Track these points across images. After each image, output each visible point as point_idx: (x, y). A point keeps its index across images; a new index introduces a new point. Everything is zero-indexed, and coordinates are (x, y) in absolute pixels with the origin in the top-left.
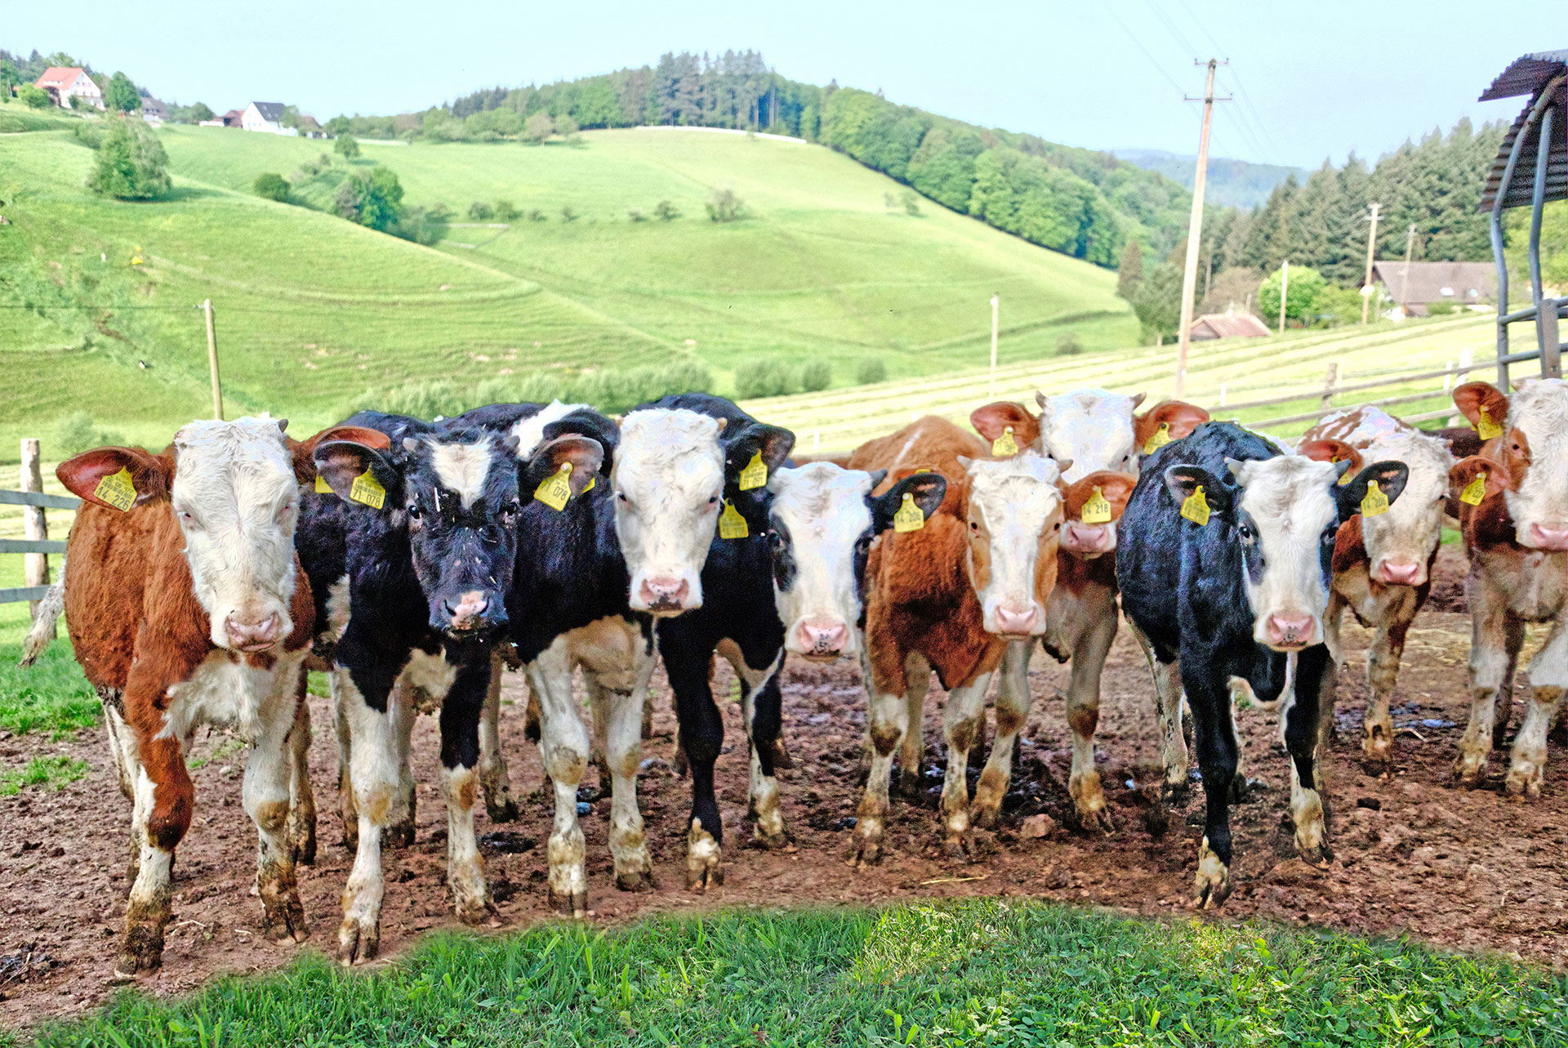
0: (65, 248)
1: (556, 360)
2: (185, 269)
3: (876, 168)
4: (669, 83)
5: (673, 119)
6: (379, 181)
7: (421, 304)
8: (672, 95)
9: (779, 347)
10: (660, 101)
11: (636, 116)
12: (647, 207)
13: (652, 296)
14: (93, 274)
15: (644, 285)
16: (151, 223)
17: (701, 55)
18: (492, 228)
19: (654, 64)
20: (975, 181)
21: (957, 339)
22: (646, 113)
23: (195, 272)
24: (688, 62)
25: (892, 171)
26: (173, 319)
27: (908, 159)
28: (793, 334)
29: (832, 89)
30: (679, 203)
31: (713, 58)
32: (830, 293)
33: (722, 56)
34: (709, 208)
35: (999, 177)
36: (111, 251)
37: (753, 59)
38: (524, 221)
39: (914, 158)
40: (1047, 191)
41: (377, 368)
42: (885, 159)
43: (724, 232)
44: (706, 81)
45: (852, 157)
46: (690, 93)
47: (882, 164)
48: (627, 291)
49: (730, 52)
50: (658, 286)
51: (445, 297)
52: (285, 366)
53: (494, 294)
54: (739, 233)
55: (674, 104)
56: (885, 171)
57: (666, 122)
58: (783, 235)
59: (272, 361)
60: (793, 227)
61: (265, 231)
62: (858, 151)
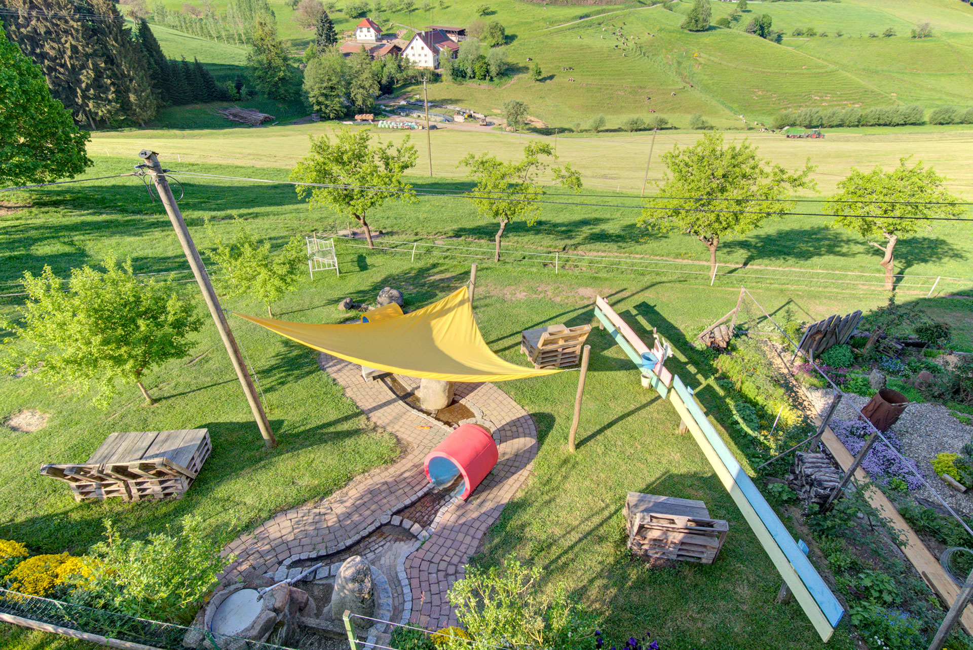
0: (672, 50)
1: (846, 100)
2: (712, 58)
6: (765, 20)
7: (795, 74)
9: (940, 99)
12: (880, 30)
13: (876, 72)
14: (681, 60)
16: (701, 40)
18: (801, 40)
23: (716, 60)
26: (706, 78)
28: (946, 94)
30: (896, 29)
32: (969, 74)
34: (914, 31)
36: (687, 51)
38: (817, 37)
41: (779, 100)
43: (919, 44)
48: (864, 70)
50: (880, 68)
51: (804, 71)
52: (746, 98)
53: (823, 71)
54: (926, 44)
58: (949, 46)
59: (742, 95)
60: (952, 41)
61: (741, 43)
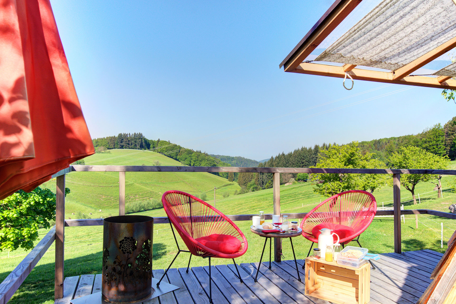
1: (145, 197)
3: (170, 157)
4: (121, 140)
5: (122, 147)
7: (116, 186)
8: (122, 142)
10: (119, 143)
11: (113, 147)
15: (144, 182)
17: (128, 134)
19: (117, 136)
20: (192, 159)
21: (211, 190)
22: (115, 146)
24: (126, 135)
25: (173, 157)
27: (177, 155)
29: (159, 141)
31: (131, 134)
32: (184, 182)
33: (133, 134)
35: (197, 158)
37: (141, 135)
39: (178, 155)
40: (207, 161)
41: (115, 200)
42: (172, 155)
44: (130, 139)
45: (165, 155)
46: (126, 142)
47: (171, 156)
49: (135, 133)
50: (147, 182)
52: (97, 200)
53: (128, 184)
55: (122, 144)
56: (172, 158)
57: (120, 148)
59: (94, 199)
62: (166, 153)
